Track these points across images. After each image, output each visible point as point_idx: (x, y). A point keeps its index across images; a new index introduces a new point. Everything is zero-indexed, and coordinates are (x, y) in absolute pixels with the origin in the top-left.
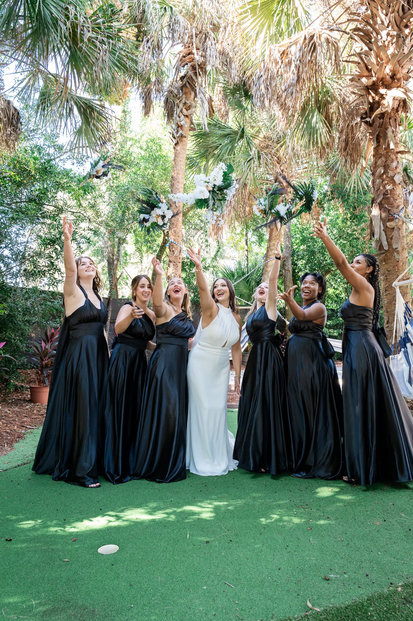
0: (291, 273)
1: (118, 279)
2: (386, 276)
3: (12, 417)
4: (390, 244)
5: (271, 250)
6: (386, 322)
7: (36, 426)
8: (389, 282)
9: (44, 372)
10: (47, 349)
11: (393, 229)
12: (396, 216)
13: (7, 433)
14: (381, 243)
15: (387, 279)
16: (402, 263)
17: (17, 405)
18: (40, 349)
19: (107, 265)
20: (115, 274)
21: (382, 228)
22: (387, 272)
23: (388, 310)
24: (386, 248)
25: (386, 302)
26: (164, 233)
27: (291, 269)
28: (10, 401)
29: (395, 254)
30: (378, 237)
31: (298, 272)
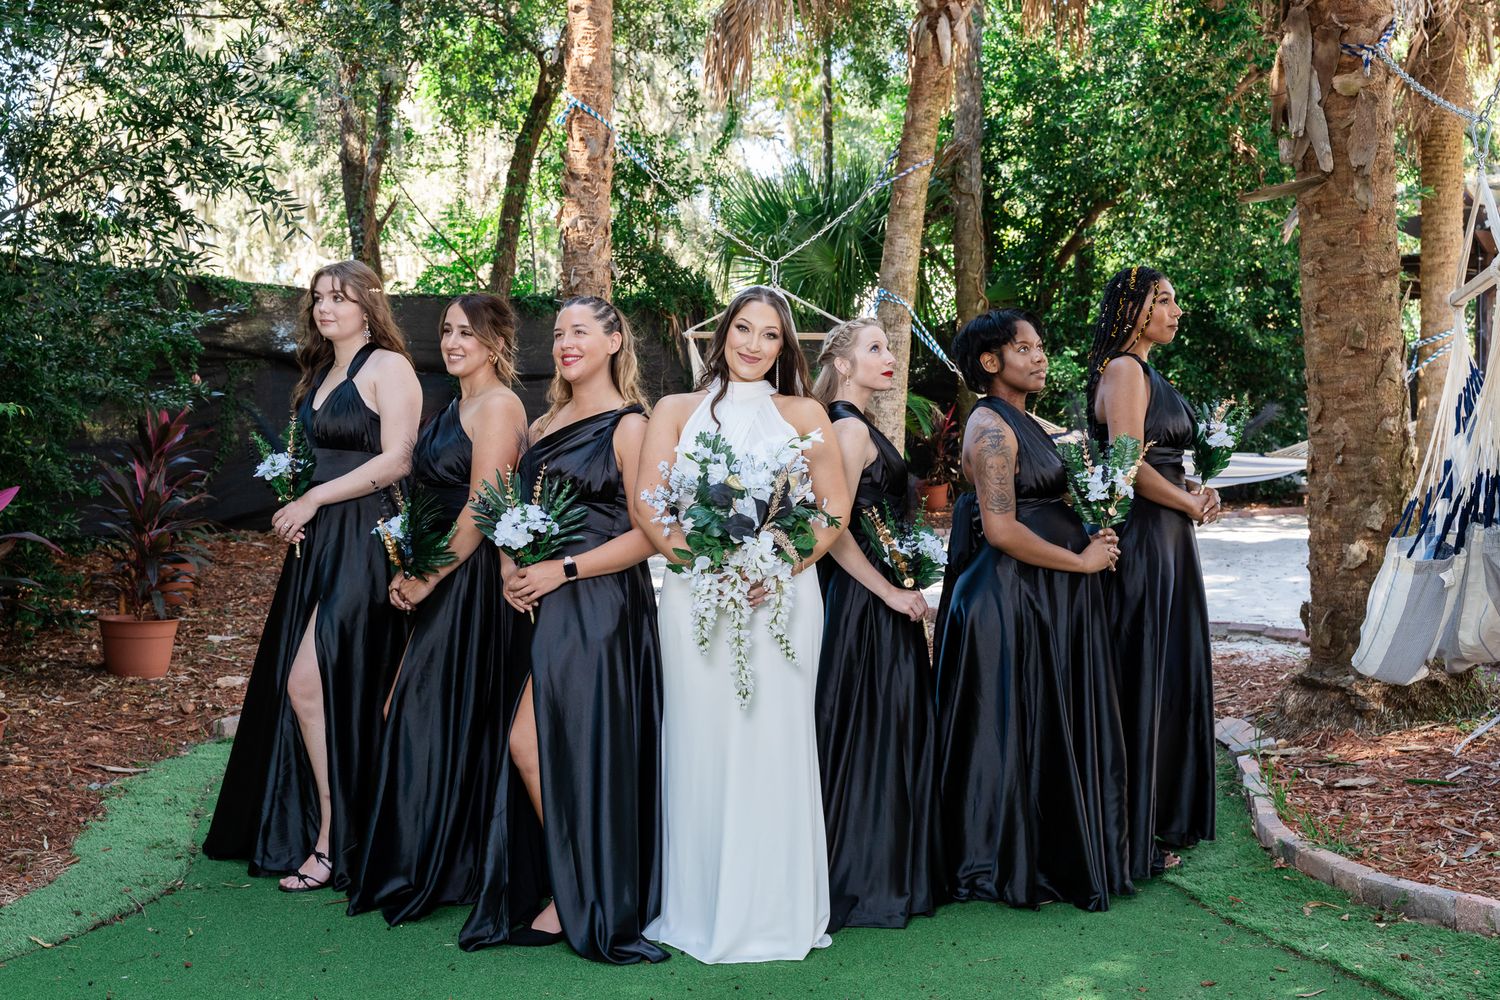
0: (980, 203)
1: (380, 224)
2: (1321, 261)
3: (49, 733)
4: (1339, 153)
5: (920, 133)
6: (1313, 415)
7: (135, 764)
8: (1329, 280)
9: (150, 573)
10: (156, 493)
11: (1354, 97)
12: (1366, 55)
13: (43, 795)
14: (1311, 148)
15: (1324, 270)
16: (1376, 220)
17: (58, 685)
18: (129, 493)
19: (338, 173)
20: (371, 207)
21: (1317, 95)
22: (1324, 248)
23: (1324, 375)
24: (1328, 165)
25: (1317, 349)
26: (542, 64)
27: (978, 191)
28: (33, 670)
29: (1356, 186)
30: (1301, 125)
31: (1003, 198)
